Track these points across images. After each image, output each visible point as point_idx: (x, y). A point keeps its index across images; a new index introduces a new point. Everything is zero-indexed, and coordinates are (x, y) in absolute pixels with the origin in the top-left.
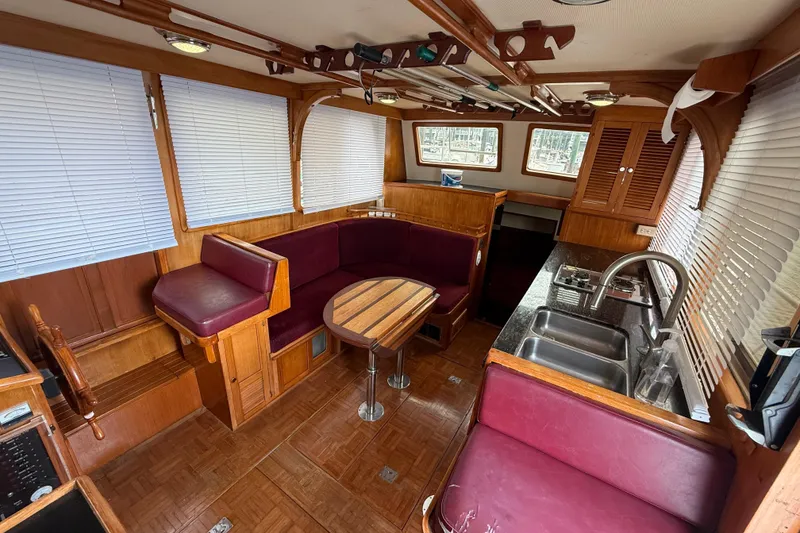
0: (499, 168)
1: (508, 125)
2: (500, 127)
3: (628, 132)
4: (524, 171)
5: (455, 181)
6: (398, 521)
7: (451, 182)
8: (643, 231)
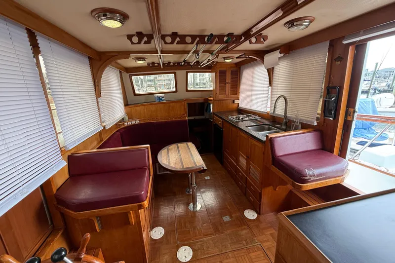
0: (176, 91)
1: (178, 72)
2: (175, 73)
3: (226, 71)
4: (187, 90)
5: (163, 99)
6: (246, 227)
7: (162, 100)
8: (236, 102)
